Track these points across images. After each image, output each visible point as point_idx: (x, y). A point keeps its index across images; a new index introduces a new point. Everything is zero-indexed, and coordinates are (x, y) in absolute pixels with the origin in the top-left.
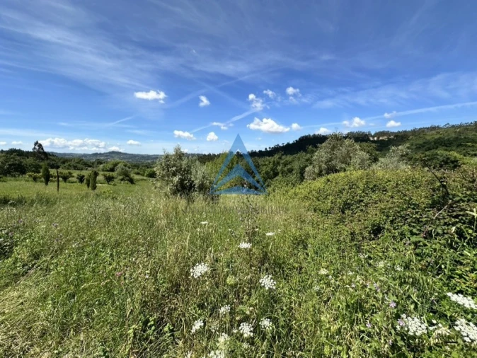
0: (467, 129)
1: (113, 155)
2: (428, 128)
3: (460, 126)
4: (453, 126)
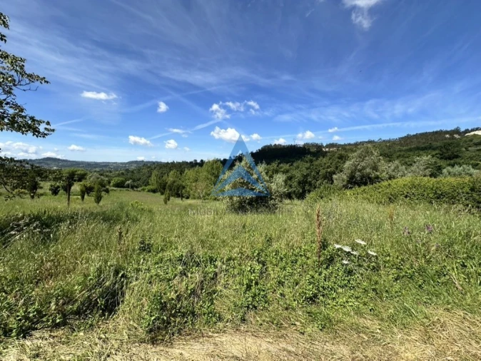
0: (394, 144)
1: (49, 162)
2: (366, 142)
3: (389, 141)
4: (384, 141)
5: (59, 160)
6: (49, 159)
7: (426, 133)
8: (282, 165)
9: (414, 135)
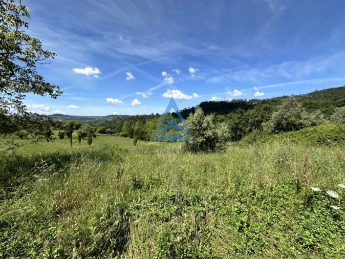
0: (305, 98)
1: (57, 117)
2: (281, 98)
3: (300, 96)
4: (296, 96)
5: (63, 115)
6: (57, 115)
7: (332, 89)
8: (218, 116)
9: (321, 91)
